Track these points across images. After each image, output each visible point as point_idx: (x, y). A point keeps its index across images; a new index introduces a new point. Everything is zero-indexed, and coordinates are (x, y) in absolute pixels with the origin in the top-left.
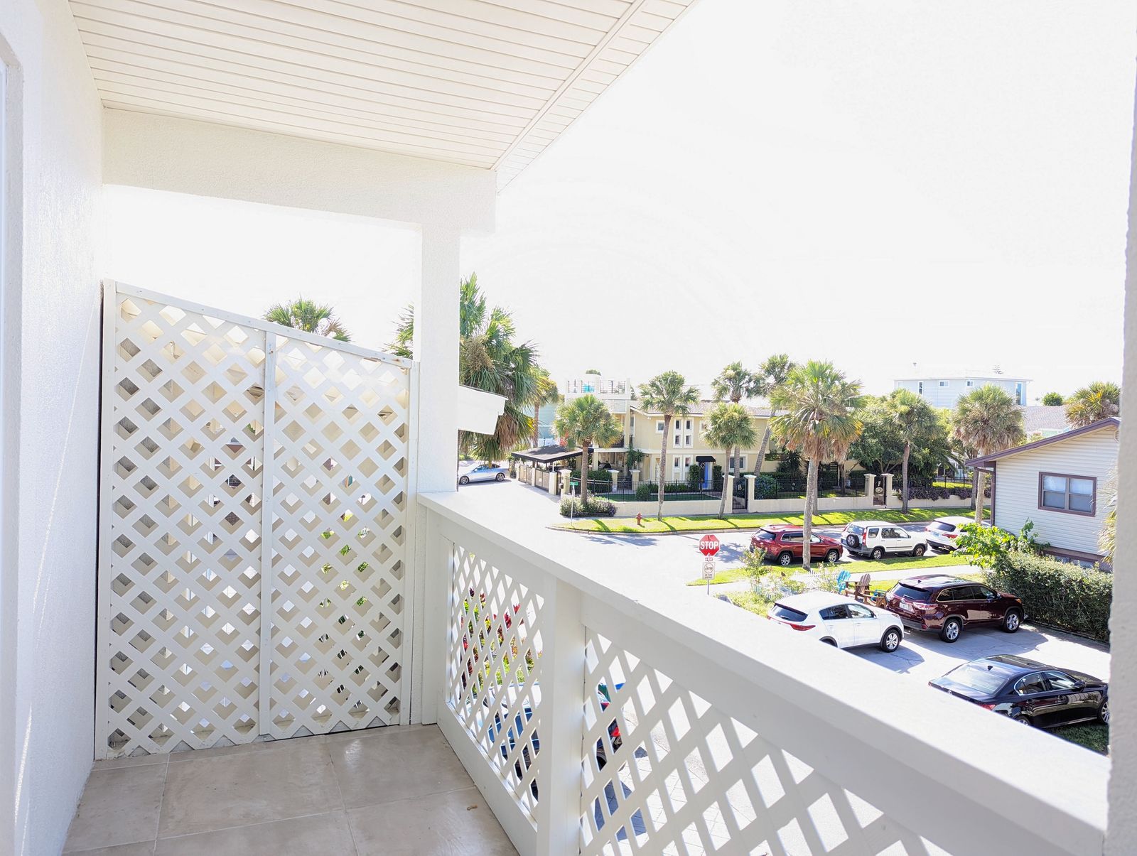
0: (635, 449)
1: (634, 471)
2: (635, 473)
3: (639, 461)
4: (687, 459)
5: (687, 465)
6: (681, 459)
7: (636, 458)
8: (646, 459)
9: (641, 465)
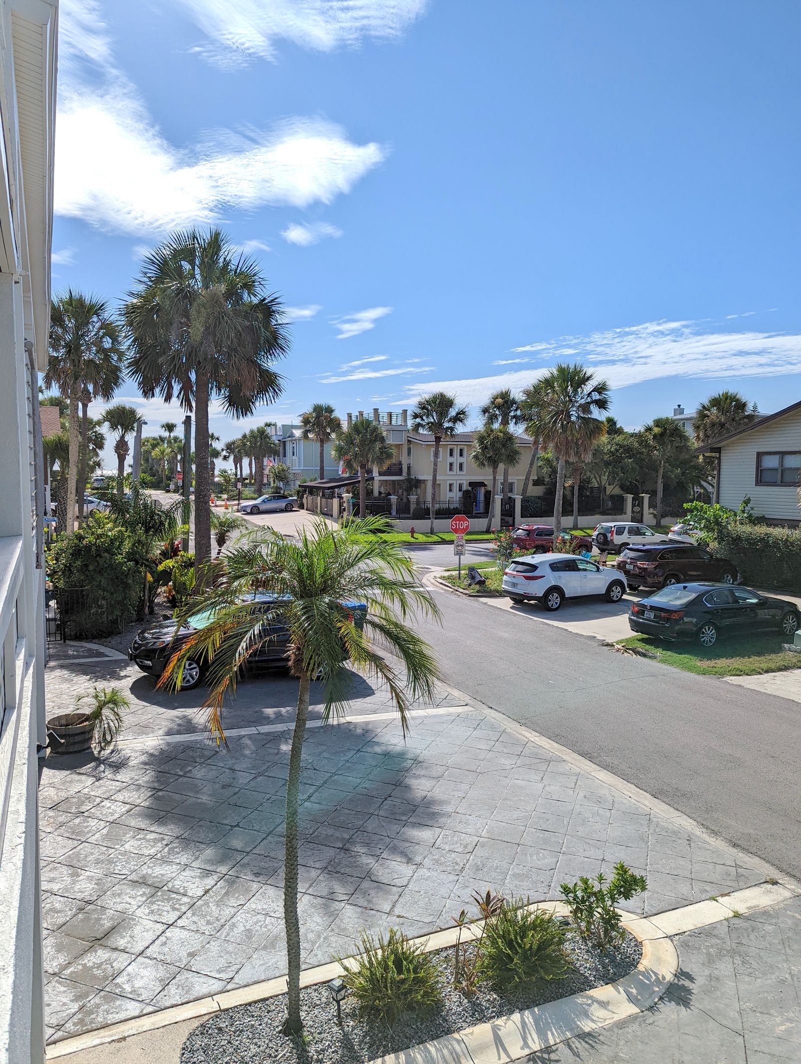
0: (413, 477)
1: (412, 497)
2: (413, 498)
3: (416, 487)
4: (460, 486)
5: (460, 490)
6: (455, 485)
7: (414, 484)
8: (423, 485)
9: (419, 490)
